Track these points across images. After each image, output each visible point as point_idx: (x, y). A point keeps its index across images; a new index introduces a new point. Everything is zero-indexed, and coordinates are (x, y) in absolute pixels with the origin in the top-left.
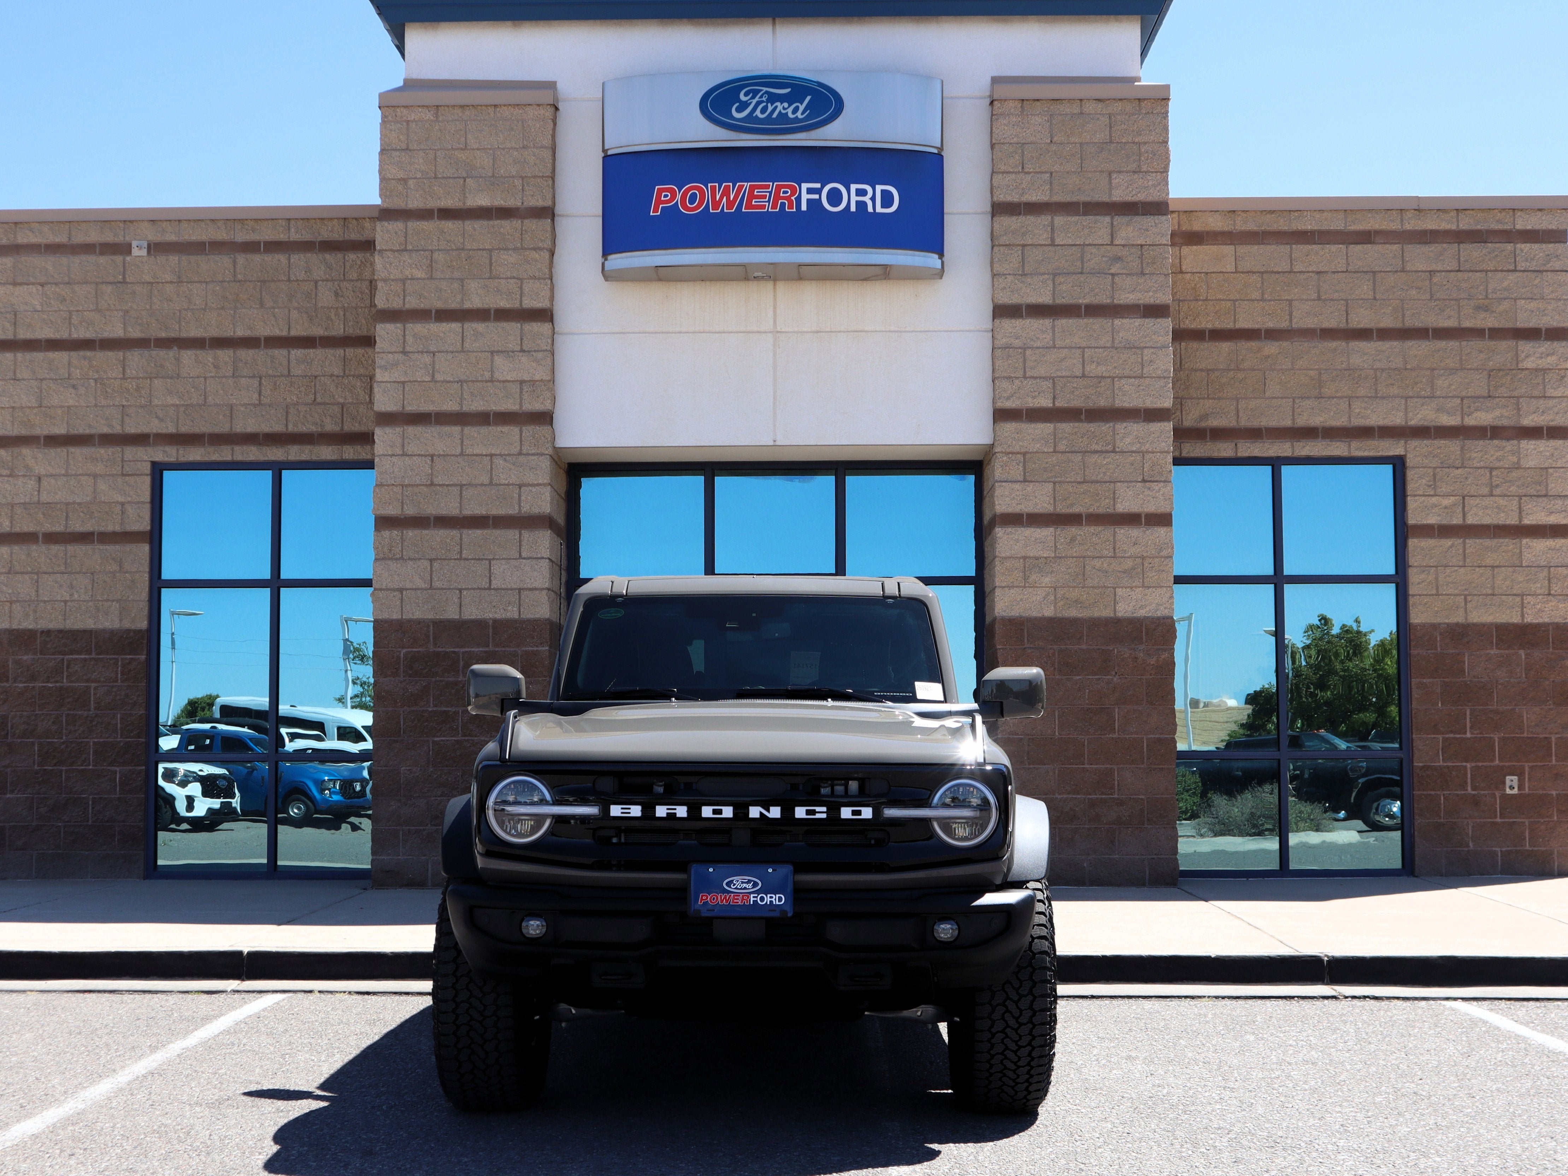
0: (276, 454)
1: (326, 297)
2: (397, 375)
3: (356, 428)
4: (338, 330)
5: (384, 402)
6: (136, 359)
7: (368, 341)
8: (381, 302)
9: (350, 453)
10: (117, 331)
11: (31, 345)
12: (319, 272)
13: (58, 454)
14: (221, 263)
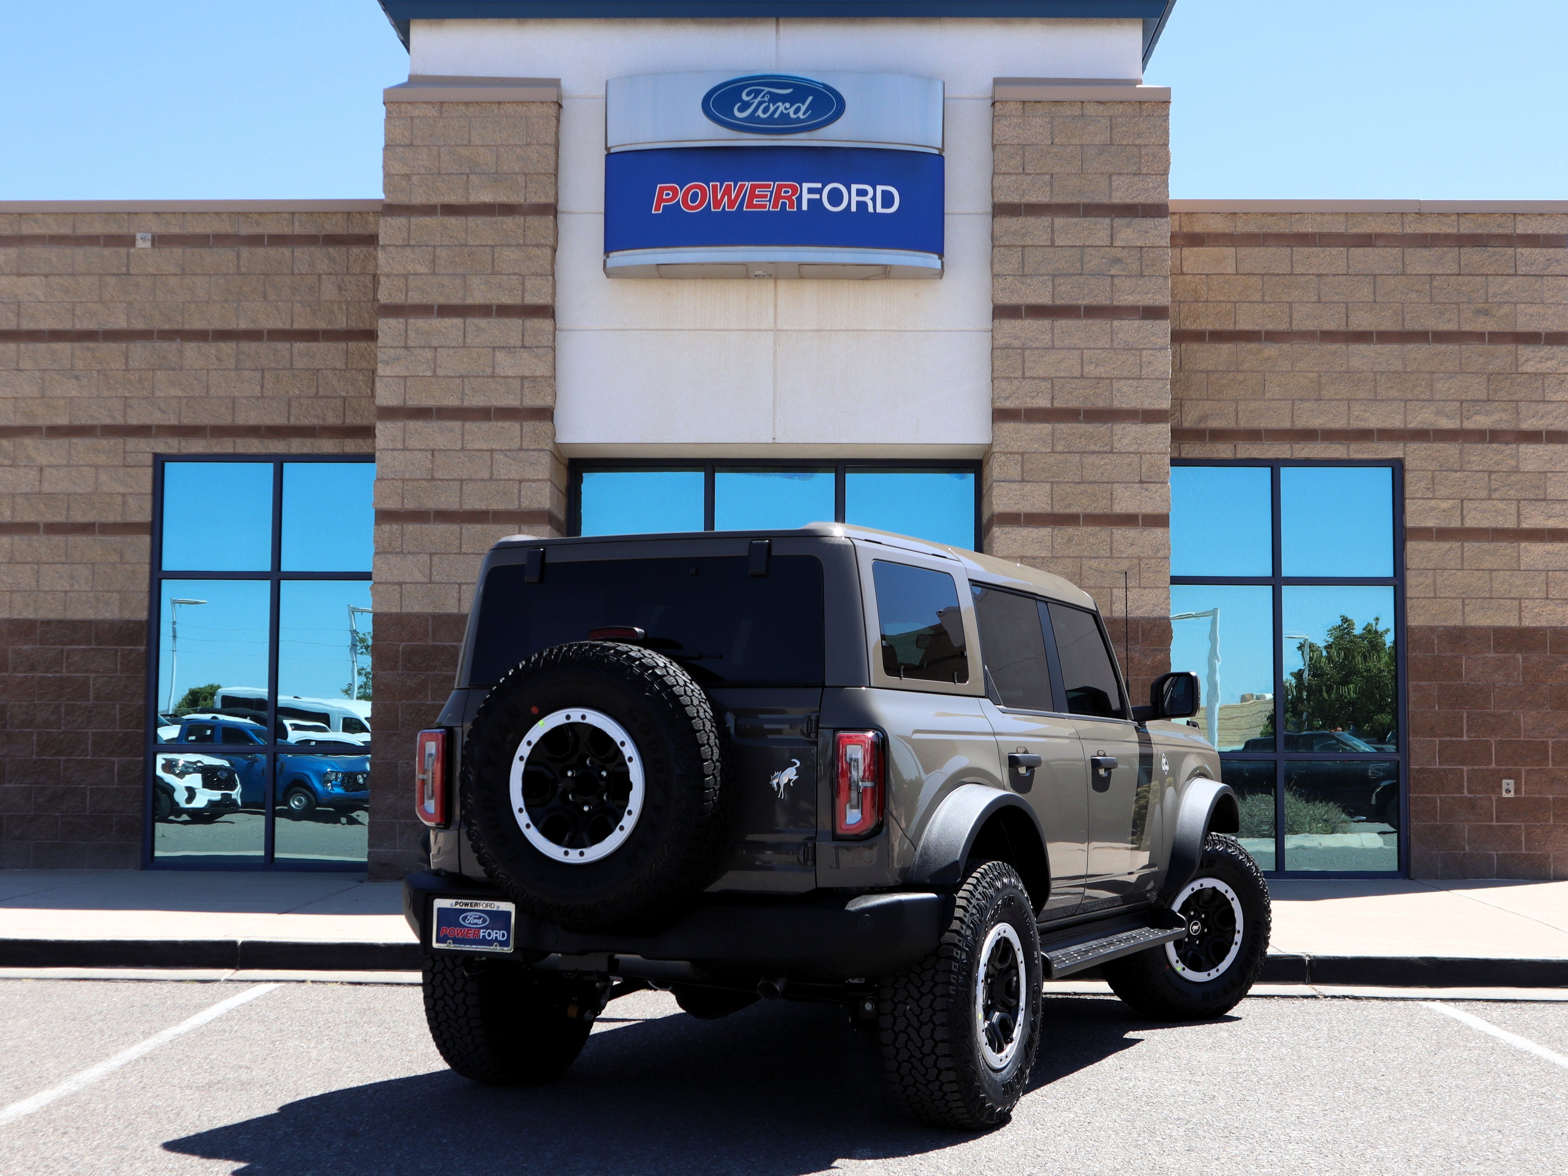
0: (278, 446)
1: (329, 291)
2: (398, 369)
3: (359, 421)
4: (341, 323)
5: (386, 397)
6: (139, 351)
7: (370, 335)
8: (383, 297)
9: (351, 446)
10: (119, 322)
11: (34, 336)
12: (323, 266)
13: (60, 444)
14: (225, 256)
